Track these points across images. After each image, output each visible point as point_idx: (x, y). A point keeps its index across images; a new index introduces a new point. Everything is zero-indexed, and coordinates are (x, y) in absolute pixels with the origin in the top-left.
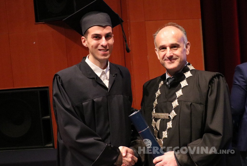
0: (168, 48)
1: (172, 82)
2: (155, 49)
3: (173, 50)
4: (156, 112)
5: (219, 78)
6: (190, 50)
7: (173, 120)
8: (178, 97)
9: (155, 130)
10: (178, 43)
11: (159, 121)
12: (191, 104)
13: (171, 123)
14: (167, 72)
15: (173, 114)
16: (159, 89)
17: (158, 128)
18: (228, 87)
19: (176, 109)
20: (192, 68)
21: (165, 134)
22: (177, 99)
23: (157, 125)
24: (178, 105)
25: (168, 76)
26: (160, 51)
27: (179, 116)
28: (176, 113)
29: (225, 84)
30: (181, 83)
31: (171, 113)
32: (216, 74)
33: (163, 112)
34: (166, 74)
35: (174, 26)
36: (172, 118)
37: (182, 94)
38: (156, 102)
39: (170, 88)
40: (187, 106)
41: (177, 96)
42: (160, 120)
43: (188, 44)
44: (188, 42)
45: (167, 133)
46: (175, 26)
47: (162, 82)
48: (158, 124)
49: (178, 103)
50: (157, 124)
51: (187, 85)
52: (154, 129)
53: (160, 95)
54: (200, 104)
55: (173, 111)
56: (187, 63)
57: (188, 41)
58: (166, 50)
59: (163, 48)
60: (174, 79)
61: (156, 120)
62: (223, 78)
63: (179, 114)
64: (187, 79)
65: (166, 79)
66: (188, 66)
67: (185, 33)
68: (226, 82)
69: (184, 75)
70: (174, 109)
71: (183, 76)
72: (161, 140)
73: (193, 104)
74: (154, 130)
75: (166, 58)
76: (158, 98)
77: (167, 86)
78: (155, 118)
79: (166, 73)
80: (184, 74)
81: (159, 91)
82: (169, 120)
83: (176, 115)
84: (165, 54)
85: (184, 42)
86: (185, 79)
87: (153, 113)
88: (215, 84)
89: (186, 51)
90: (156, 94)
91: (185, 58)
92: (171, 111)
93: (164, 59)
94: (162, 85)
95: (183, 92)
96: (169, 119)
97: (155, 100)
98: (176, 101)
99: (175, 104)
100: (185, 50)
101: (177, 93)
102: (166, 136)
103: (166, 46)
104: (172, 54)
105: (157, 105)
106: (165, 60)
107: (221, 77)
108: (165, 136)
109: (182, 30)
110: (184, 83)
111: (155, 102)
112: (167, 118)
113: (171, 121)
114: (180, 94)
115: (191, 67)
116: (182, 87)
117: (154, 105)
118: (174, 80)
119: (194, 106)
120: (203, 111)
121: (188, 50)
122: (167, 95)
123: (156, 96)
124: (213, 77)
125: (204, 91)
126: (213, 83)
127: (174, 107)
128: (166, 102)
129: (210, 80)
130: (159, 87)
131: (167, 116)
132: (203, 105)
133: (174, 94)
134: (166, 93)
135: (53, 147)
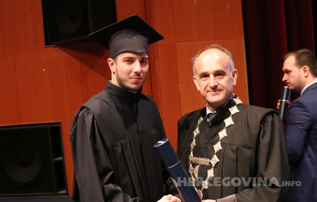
0: (212, 76)
1: (214, 119)
2: (194, 77)
3: (218, 79)
4: (194, 156)
5: (273, 117)
6: (237, 79)
7: (215, 167)
8: (221, 138)
9: (193, 177)
10: (224, 70)
11: (197, 168)
12: (237, 148)
13: (213, 171)
14: (208, 106)
15: (215, 160)
16: (198, 126)
17: (196, 175)
19: (219, 154)
20: (239, 101)
21: (205, 184)
22: (220, 141)
23: (196, 173)
24: (221, 148)
25: (208, 111)
26: (201, 79)
27: (222, 162)
28: (219, 158)
30: (225, 121)
31: (213, 158)
32: (269, 111)
33: (202, 156)
34: (207, 108)
35: (218, 49)
36: (214, 165)
37: (226, 135)
38: (194, 143)
39: (211, 127)
40: (233, 150)
41: (219, 138)
42: (199, 166)
43: (236, 71)
44: (236, 70)
46: (220, 49)
47: (202, 119)
48: (196, 171)
49: (222, 146)
50: (195, 171)
51: (233, 123)
52: (192, 176)
53: (199, 134)
54: (249, 148)
55: (215, 156)
56: (234, 95)
57: (235, 68)
58: (208, 78)
59: (206, 75)
60: (216, 115)
61: (194, 165)
62: (278, 116)
63: (222, 160)
64: (232, 116)
65: (207, 114)
66: (234, 99)
67: (232, 57)
70: (217, 153)
71: (228, 112)
72: (200, 191)
73: (240, 148)
75: (208, 89)
76: (196, 138)
77: (208, 123)
78: (193, 162)
80: (230, 109)
81: (197, 129)
82: (210, 167)
83: (219, 162)
84: (208, 83)
85: (231, 69)
86: (230, 116)
87: (191, 157)
88: (268, 124)
89: (233, 80)
90: (194, 132)
91: (232, 89)
92: (213, 156)
93: (206, 90)
94: (202, 122)
95: (227, 133)
96: (209, 165)
97: (192, 141)
98: (219, 143)
99: (218, 148)
101: (219, 133)
102: (207, 187)
103: (209, 73)
104: (216, 84)
105: (195, 146)
106: (208, 91)
107: (275, 115)
108: (205, 187)
109: (228, 54)
110: (229, 122)
111: (192, 143)
112: (207, 165)
113: (212, 169)
114: (223, 134)
115: (238, 101)
116: (227, 126)
117: (192, 147)
118: (217, 117)
119: (240, 150)
120: (252, 157)
121: (235, 79)
122: (207, 135)
123: (194, 135)
124: (265, 114)
125: (255, 132)
126: (265, 122)
127: (216, 151)
128: (206, 144)
129: (262, 119)
130: (198, 124)
131: (207, 162)
132: (252, 150)
133: (216, 134)
134: (207, 133)
135: (67, 194)
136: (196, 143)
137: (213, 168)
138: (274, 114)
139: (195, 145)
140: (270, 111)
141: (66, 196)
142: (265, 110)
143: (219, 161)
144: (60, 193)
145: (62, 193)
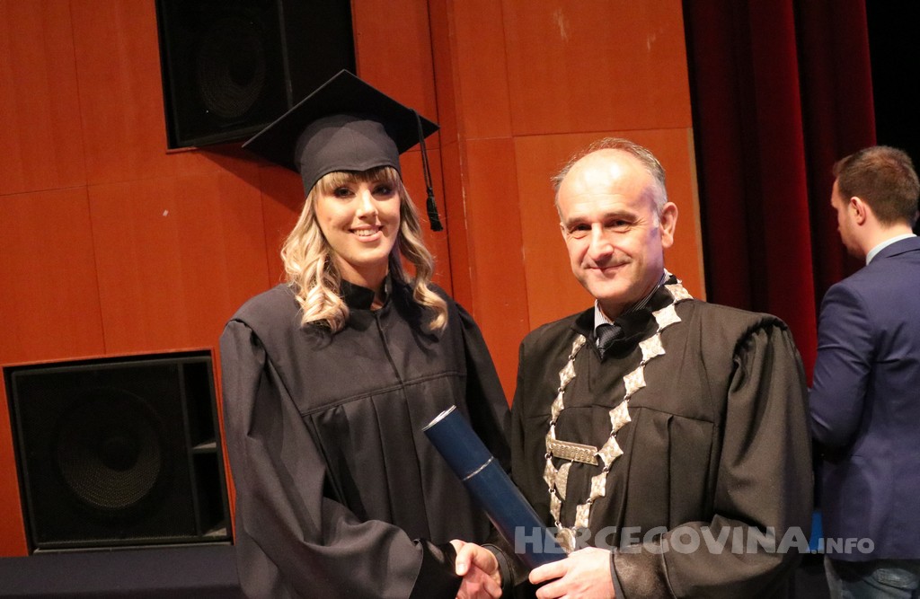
0: (596, 229)
1: (612, 339)
3: (614, 234)
4: (557, 439)
5: (769, 333)
7: (610, 469)
8: (629, 392)
9: (553, 494)
10: (630, 211)
11: (566, 467)
12: (670, 420)
13: (604, 481)
14: (598, 306)
15: (612, 450)
16: (571, 358)
17: (563, 493)
18: (801, 364)
19: (623, 435)
20: (683, 293)
21: (583, 514)
22: (627, 399)
23: (560, 482)
24: (629, 419)
25: (600, 319)
26: (571, 235)
27: (628, 457)
28: (621, 444)
29: (791, 353)
30: (641, 345)
31: (606, 445)
32: (760, 320)
33: (580, 441)
34: (596, 310)
36: (607, 464)
37: (644, 384)
38: (561, 403)
39: (604, 361)
40: (658, 424)
41: (625, 390)
42: (570, 464)
43: (671, 209)
44: (671, 204)
45: (588, 511)
47: (582, 339)
48: (562, 478)
49: (631, 414)
50: (558, 479)
51: (662, 352)
52: (552, 491)
53: (573, 379)
54: (703, 419)
55: (612, 441)
56: (668, 274)
57: (669, 201)
58: (588, 232)
59: (582, 226)
60: (618, 329)
61: (558, 462)
62: (785, 333)
63: (629, 452)
64: (662, 331)
65: (596, 327)
66: (667, 287)
68: (794, 346)
69: (654, 319)
70: (617, 433)
71: (651, 320)
72: (570, 531)
73: (679, 419)
74: (550, 495)
75: (589, 260)
76: (565, 390)
77: (597, 351)
78: (555, 455)
79: (593, 309)
80: (654, 314)
81: (570, 364)
82: (597, 468)
83: (621, 455)
84: (586, 246)
85: (654, 206)
86: (656, 333)
87: (550, 440)
88: (755, 353)
89: (662, 234)
90: (561, 375)
91: (656, 259)
92: (606, 440)
93: (583, 264)
94: (582, 346)
95: (646, 378)
96: (597, 464)
97: (556, 396)
98: (624, 405)
99: (621, 417)
100: (659, 233)
101: (624, 378)
102: (586, 523)
103: (589, 219)
104: (608, 249)
105: (562, 411)
106: (589, 267)
107: (777, 331)
108: (582, 522)
110: (651, 347)
111: (556, 403)
112: (592, 463)
113: (603, 475)
114: (635, 382)
115: (679, 292)
116: (646, 358)
117: (554, 412)
118: (620, 335)
119: (678, 425)
120: (712, 444)
121: (670, 231)
122: (594, 381)
123: (560, 382)
124: (748, 328)
125: (719, 376)
126: (748, 348)
127: (615, 428)
128: (590, 407)
129: (738, 341)
130: (571, 353)
131: (591, 455)
132: (711, 425)
133: (618, 380)
134: (592, 376)
135: (229, 538)
136: (564, 404)
137: (606, 473)
138: (774, 326)
139: (563, 408)
140: (763, 320)
141: (228, 543)
142: (748, 318)
143: (622, 453)
144: (212, 537)
145: (217, 537)
